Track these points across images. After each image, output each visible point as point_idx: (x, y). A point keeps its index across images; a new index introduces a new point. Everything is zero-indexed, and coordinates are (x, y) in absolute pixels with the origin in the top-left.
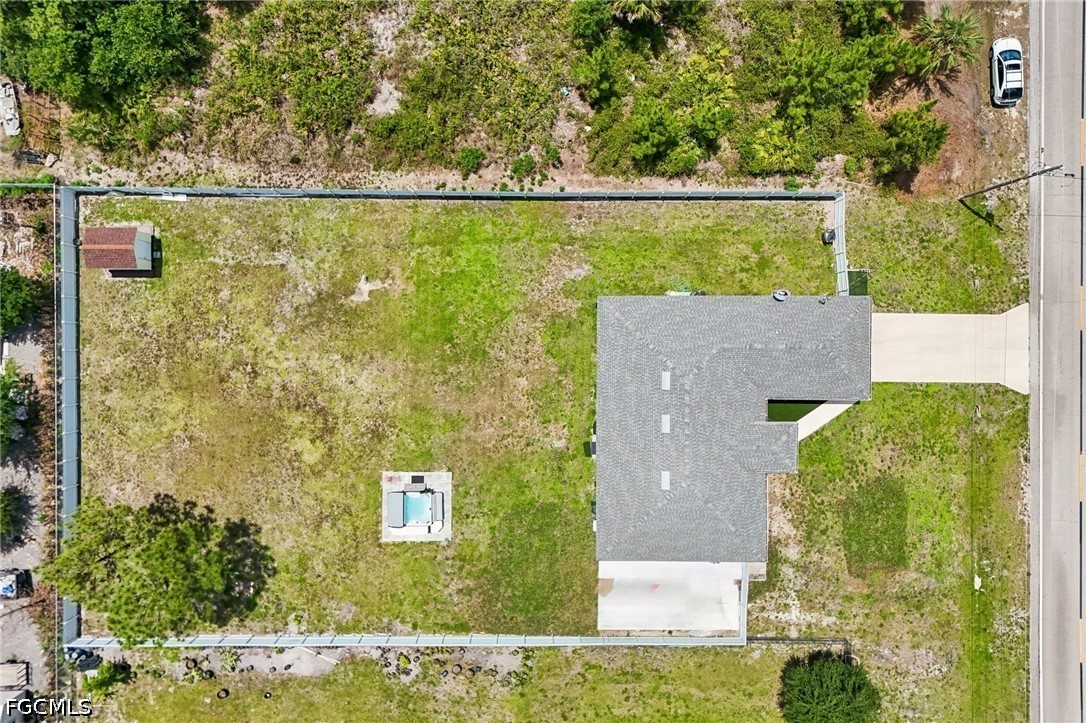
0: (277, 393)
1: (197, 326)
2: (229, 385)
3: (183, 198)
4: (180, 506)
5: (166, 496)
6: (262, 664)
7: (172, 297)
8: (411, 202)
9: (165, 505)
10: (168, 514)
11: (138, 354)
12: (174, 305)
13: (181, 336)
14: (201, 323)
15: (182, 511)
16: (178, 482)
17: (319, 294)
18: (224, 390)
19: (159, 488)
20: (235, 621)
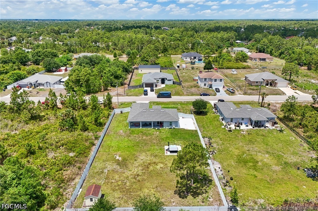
0: (144, 171)
1: (122, 186)
2: (141, 180)
3: (81, 190)
4: (177, 189)
5: (175, 192)
6: (220, 173)
7: (111, 192)
8: (98, 152)
9: (178, 192)
10: (180, 192)
11: (129, 199)
12: (114, 191)
13: (124, 190)
14: (121, 185)
15: (179, 189)
16: (170, 190)
17: (118, 165)
18: (142, 181)
19: (172, 194)
20: (210, 178)
